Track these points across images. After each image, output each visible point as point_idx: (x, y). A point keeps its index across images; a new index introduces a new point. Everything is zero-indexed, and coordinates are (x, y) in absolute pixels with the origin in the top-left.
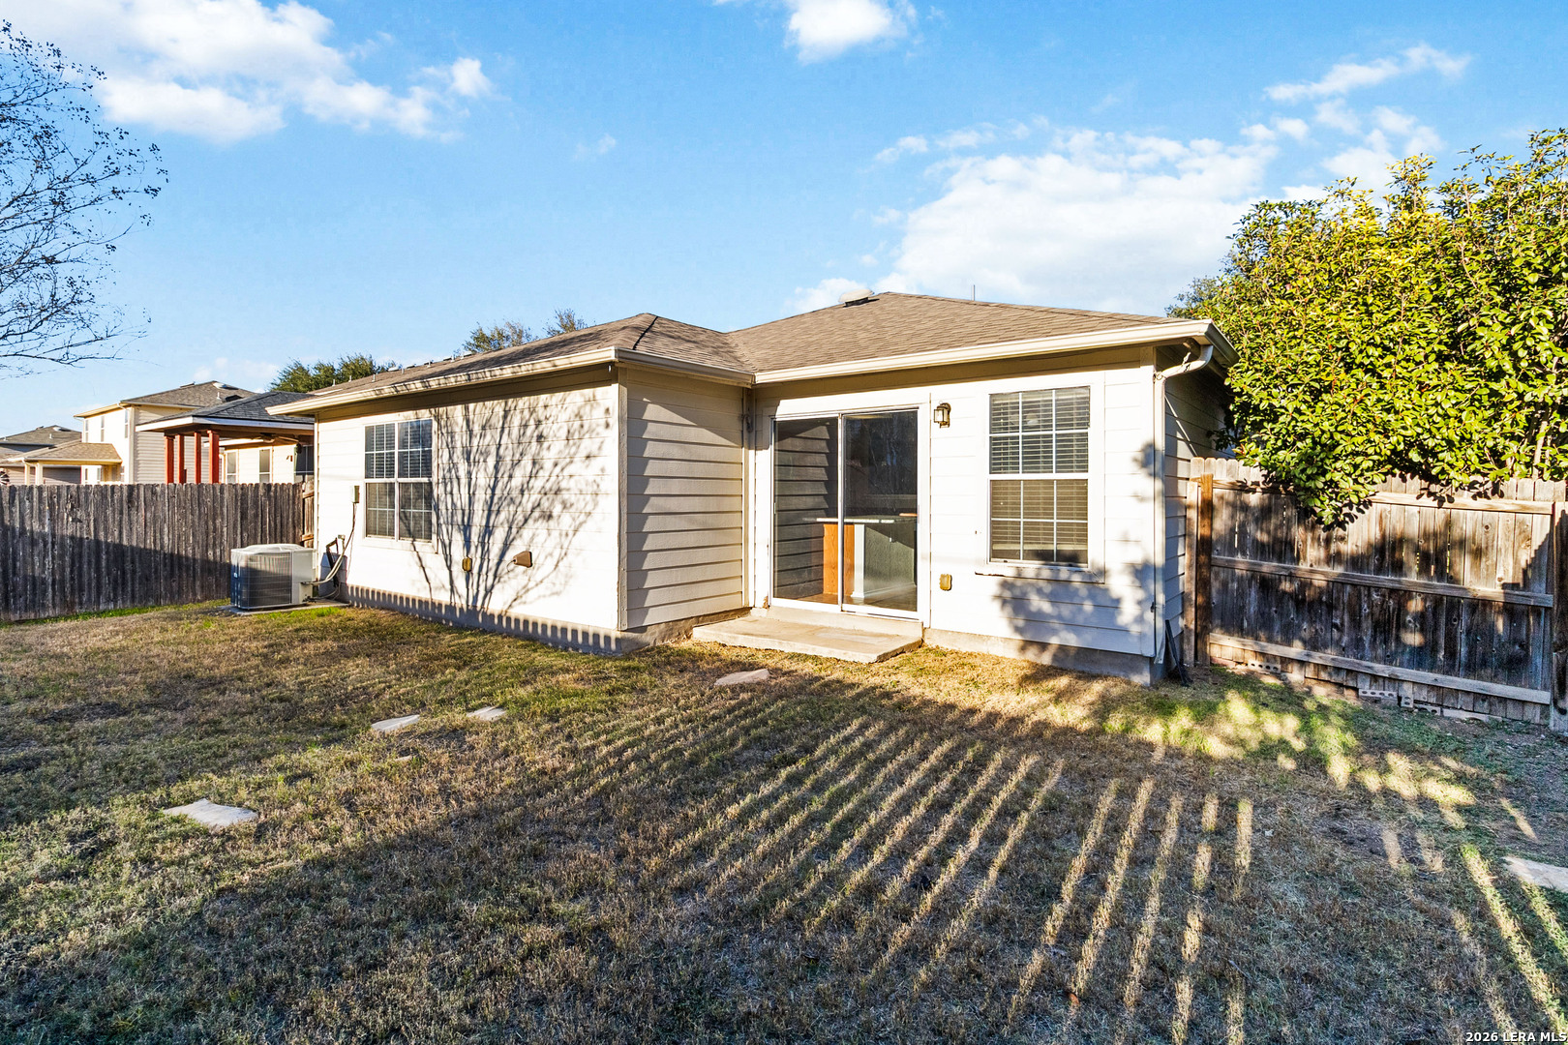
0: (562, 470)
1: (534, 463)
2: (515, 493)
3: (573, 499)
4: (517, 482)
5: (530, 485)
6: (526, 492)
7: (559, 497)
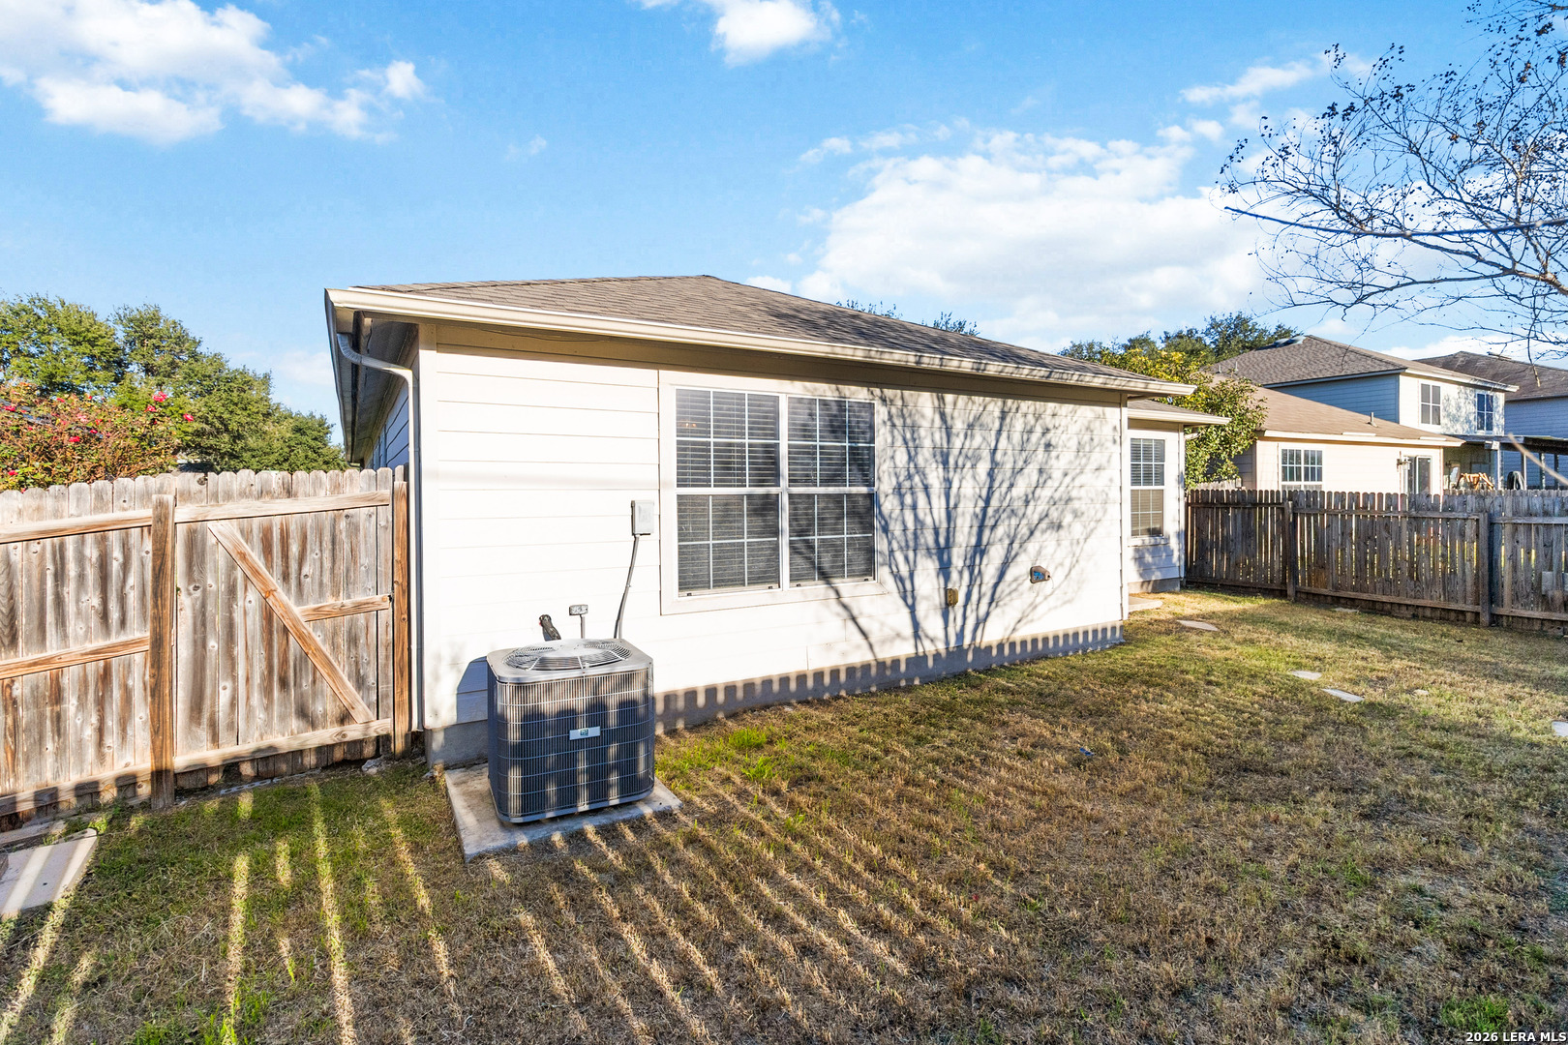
0: (1073, 479)
1: (1041, 471)
2: (1018, 504)
3: (1084, 508)
4: (1020, 490)
5: (1036, 495)
6: (1032, 503)
7: (1069, 506)
